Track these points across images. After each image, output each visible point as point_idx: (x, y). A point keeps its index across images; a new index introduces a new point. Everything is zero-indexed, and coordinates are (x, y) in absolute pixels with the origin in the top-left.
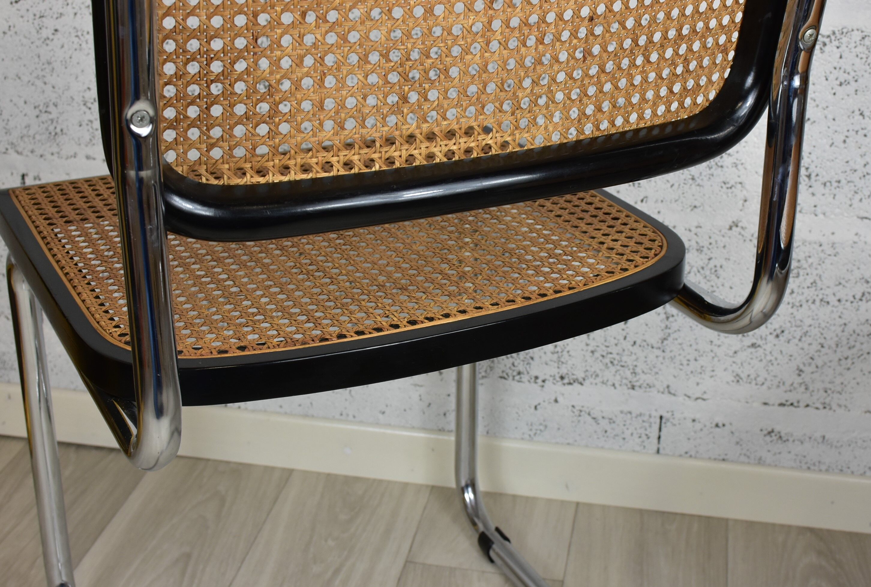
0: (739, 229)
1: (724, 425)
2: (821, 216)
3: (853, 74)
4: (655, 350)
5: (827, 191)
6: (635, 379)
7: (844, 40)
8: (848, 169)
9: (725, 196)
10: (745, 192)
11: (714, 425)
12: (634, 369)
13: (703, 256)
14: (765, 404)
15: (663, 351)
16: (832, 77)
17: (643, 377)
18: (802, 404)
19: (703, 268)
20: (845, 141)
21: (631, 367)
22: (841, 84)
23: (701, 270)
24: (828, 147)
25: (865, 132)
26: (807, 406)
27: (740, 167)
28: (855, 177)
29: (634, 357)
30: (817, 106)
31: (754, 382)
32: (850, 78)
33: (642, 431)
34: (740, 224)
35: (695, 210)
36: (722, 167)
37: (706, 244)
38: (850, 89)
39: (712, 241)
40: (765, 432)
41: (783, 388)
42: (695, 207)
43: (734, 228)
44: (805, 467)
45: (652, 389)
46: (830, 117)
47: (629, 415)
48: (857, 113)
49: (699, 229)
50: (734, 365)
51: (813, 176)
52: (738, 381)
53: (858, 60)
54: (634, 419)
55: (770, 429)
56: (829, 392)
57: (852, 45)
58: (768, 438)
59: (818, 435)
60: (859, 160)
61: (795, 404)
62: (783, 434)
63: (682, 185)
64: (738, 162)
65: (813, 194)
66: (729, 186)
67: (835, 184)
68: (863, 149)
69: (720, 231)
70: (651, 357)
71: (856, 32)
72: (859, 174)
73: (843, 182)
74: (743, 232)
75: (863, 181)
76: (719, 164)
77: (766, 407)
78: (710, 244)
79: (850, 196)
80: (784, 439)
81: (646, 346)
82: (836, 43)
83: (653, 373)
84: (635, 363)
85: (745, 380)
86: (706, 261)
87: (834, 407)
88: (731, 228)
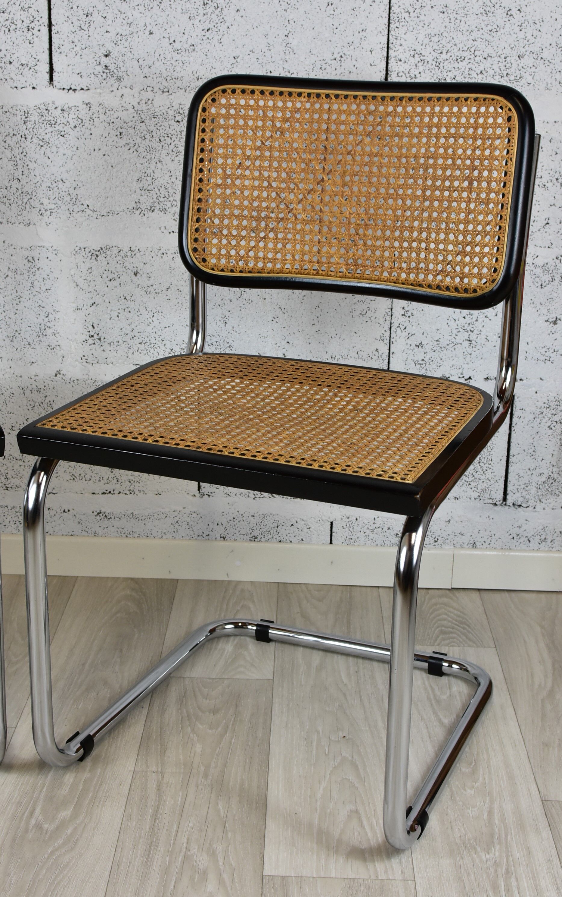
0: (61, 376)
1: (69, 511)
2: (111, 365)
3: (116, 274)
4: (18, 461)
5: (111, 348)
6: (7, 483)
7: (108, 253)
8: (123, 334)
9: (50, 355)
10: (62, 351)
11: (62, 511)
12: (6, 476)
13: (41, 395)
14: (93, 493)
15: (24, 462)
16: (104, 276)
17: (13, 480)
18: (116, 492)
19: (42, 403)
20: (118, 316)
21: (4, 474)
22: (110, 280)
23: (41, 404)
24: (109, 320)
25: (129, 309)
26: (120, 493)
27: (57, 335)
28: (127, 338)
29: (5, 467)
30: (98, 294)
31: (84, 479)
32: (115, 276)
33: (16, 519)
34: (61, 373)
35: (33, 364)
36: (46, 335)
37: (42, 387)
38: (116, 283)
39: (45, 384)
40: (96, 513)
41: (102, 482)
42: (33, 363)
43: (58, 375)
44: (124, 536)
45: (19, 489)
46: (107, 301)
47: (6, 508)
48: (123, 298)
49: (36, 377)
50: (70, 468)
51: (102, 339)
52: (74, 479)
53: (118, 265)
54: (10, 511)
55: (98, 511)
56: (132, 482)
57: (114, 256)
58: (98, 517)
59: (129, 512)
60: (128, 327)
61: (112, 492)
62: (107, 514)
63: (23, 348)
64: (55, 332)
65: (104, 350)
66: (52, 348)
67: (116, 344)
68: (130, 321)
69: (50, 378)
70: (16, 467)
71: (114, 248)
72: (129, 337)
73: (121, 342)
74: (64, 378)
75: (132, 341)
76: (44, 334)
77: (94, 495)
78: (45, 386)
79: (126, 351)
80: (108, 517)
81: (12, 459)
82: (104, 255)
83: (19, 478)
84: (6, 471)
85: (78, 478)
86: (44, 398)
87: (137, 492)
88: (56, 375)
